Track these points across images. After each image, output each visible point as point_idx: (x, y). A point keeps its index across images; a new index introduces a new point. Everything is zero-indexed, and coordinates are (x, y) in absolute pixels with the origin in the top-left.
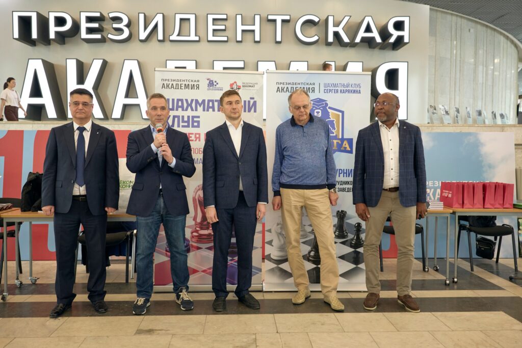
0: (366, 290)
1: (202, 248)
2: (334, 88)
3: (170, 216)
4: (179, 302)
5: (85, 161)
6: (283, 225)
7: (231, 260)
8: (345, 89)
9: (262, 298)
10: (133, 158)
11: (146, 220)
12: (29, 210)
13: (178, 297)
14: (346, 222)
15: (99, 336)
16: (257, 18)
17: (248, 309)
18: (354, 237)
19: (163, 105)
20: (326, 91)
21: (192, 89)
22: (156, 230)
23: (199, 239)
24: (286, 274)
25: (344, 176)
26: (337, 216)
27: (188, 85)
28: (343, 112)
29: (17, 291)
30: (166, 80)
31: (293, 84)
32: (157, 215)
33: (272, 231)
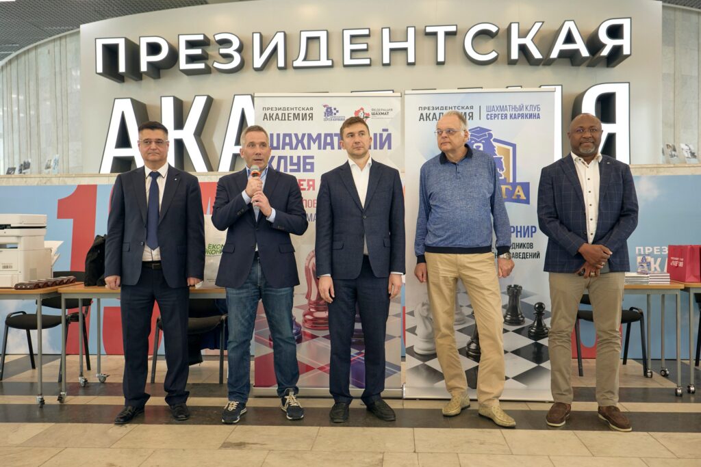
0: (552, 399)
1: (318, 337)
2: (501, 113)
3: (270, 289)
4: (285, 409)
5: (159, 216)
6: (429, 306)
7: (358, 354)
8: (517, 113)
9: (401, 407)
10: (220, 211)
11: (239, 294)
12: (95, 285)
13: (284, 401)
14: (522, 302)
15: (172, 449)
16: (411, 31)
17: (378, 421)
18: (534, 323)
19: (263, 141)
20: (489, 117)
21: (303, 120)
22: (252, 307)
23: (314, 323)
24: (435, 375)
25: (517, 236)
26: (508, 293)
27: (299, 114)
28: (514, 146)
29: (81, 391)
30: (268, 109)
31: (442, 108)
32: (253, 287)
33: (416, 314)
